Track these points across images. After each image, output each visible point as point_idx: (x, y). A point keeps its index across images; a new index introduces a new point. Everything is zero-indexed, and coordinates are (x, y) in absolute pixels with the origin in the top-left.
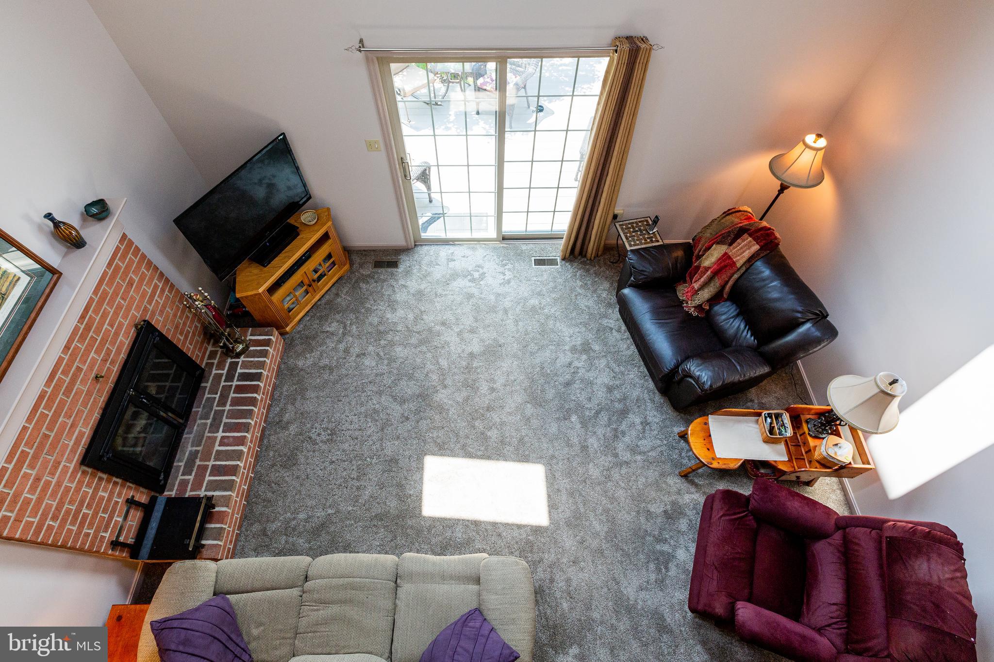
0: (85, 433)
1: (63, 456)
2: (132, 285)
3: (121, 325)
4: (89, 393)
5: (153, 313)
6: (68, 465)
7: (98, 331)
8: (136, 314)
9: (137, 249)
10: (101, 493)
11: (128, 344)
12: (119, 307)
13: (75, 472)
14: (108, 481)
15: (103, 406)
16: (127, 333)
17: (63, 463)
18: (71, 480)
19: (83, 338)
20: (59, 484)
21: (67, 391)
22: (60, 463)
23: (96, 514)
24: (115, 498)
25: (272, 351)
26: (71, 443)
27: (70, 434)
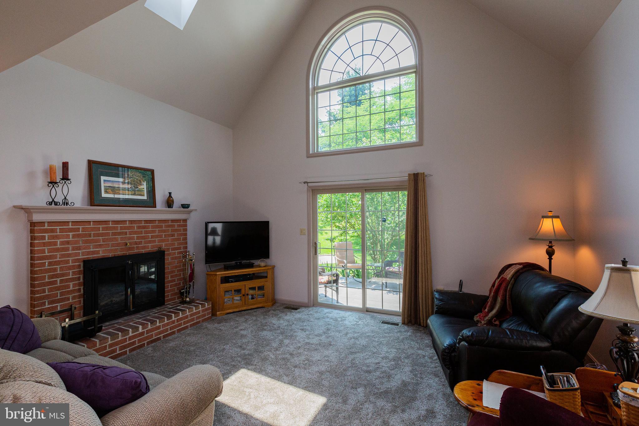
0: (100, 254)
1: (84, 249)
2: (172, 236)
3: (154, 241)
4: (118, 245)
5: (169, 254)
6: (81, 254)
7: (146, 232)
8: (164, 247)
9: (186, 230)
10: (71, 284)
11: (148, 251)
12: (161, 236)
13: (78, 260)
14: (79, 285)
15: (116, 256)
16: (153, 247)
18: (74, 261)
19: (139, 227)
20: (69, 255)
21: (114, 234)
22: (80, 249)
23: (58, 288)
24: (71, 296)
25: (200, 309)
26: (92, 250)
27: (96, 247)
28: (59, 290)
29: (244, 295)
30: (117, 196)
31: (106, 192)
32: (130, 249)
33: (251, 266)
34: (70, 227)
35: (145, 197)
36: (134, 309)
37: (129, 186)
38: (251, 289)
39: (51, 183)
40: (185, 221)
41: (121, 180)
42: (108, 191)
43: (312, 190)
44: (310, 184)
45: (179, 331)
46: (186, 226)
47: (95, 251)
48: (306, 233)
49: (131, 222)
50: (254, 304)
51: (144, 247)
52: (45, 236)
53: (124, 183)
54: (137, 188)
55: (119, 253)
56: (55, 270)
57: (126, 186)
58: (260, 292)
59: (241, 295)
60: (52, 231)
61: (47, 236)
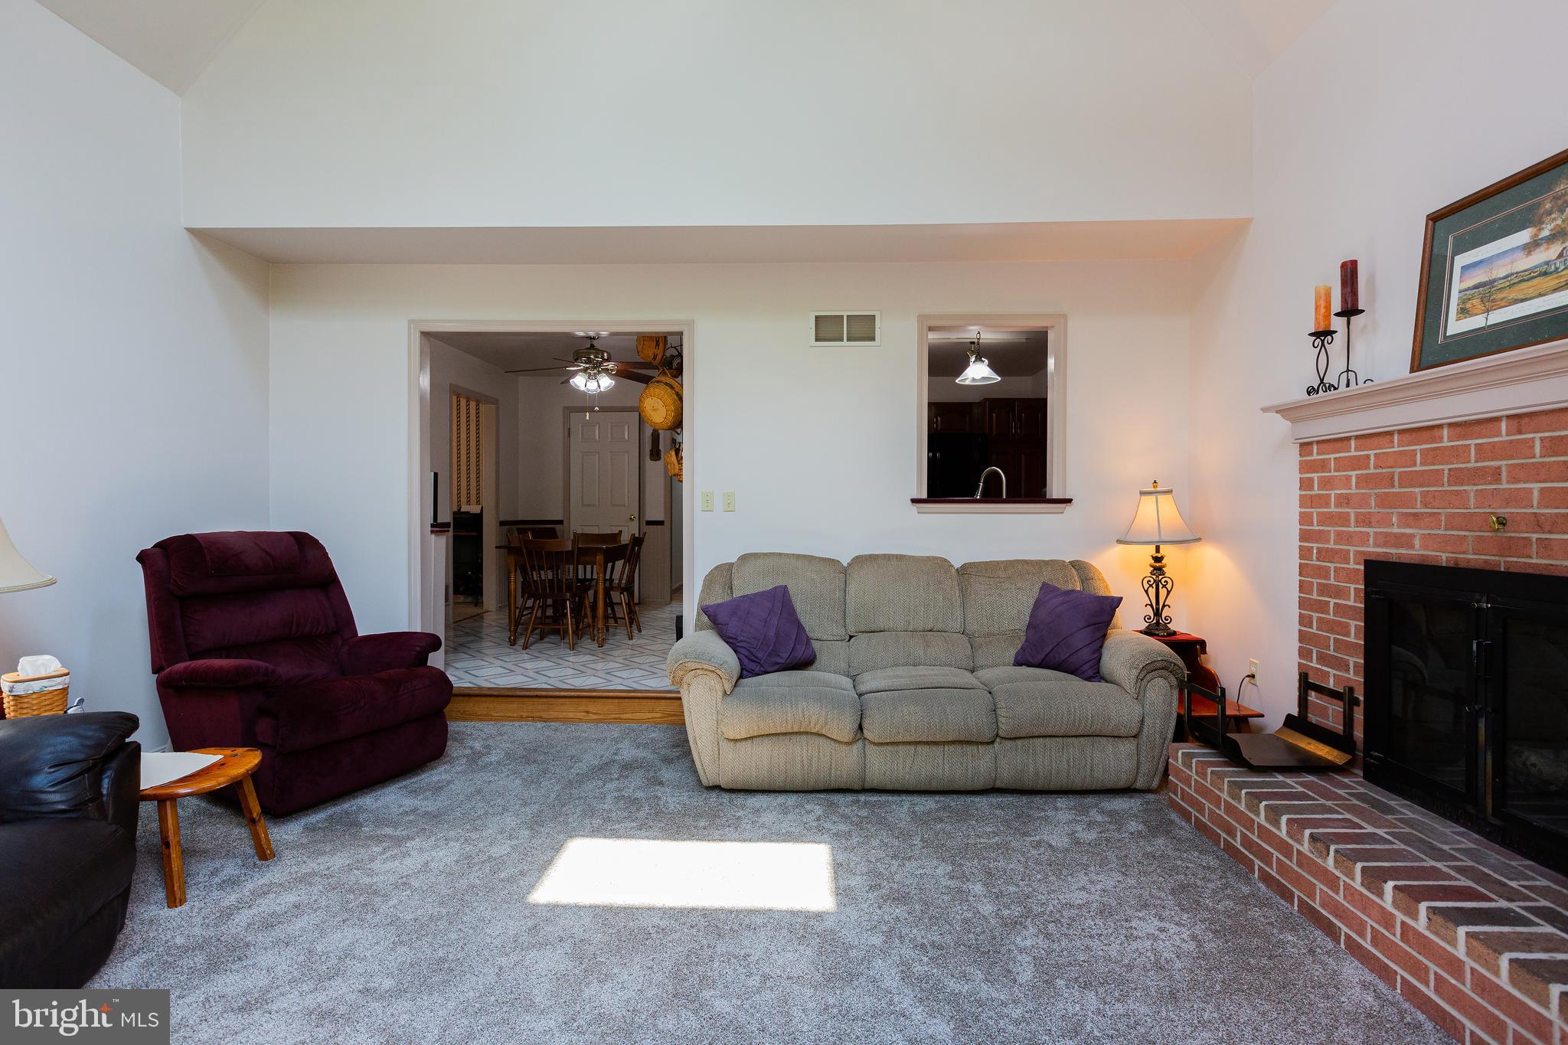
1: (1379, 523)
4: (1469, 522)
15: (1462, 565)
17: (1371, 530)
20: (1347, 538)
21: (1457, 477)
22: (1370, 525)
23: (1331, 626)
26: (1396, 530)
27: (1405, 520)
28: (1332, 631)
30: (1498, 316)
31: (1461, 312)
32: (1514, 546)
34: (1353, 453)
39: (1318, 336)
41: (1527, 235)
42: (1468, 306)
47: (1406, 535)
49: (1519, 421)
52: (1313, 481)
53: (1531, 247)
55: (1471, 557)
56: (1326, 573)
57: (1541, 257)
60: (1324, 466)
61: (1316, 479)
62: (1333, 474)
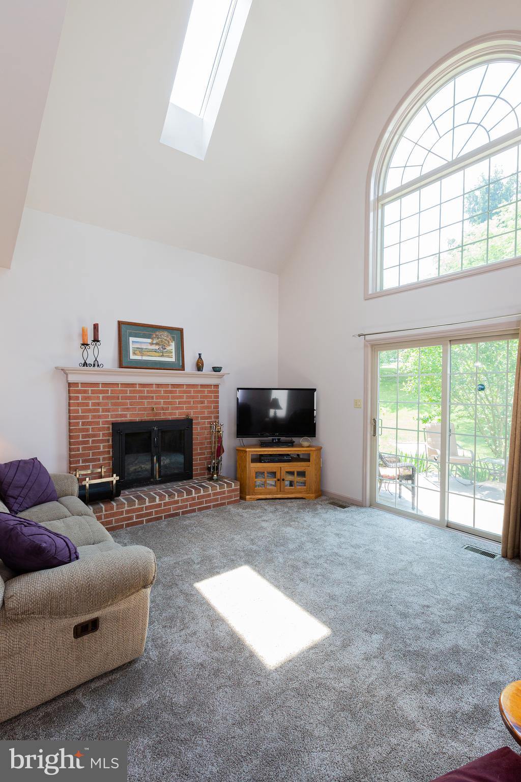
0: (127, 417)
1: (113, 411)
2: (202, 403)
3: (182, 408)
4: (145, 409)
5: (198, 424)
6: (110, 417)
7: (173, 398)
8: (192, 416)
9: (217, 397)
10: (102, 445)
11: (175, 418)
12: (189, 403)
13: (107, 422)
14: (109, 447)
15: (143, 420)
16: (180, 414)
17: (109, 413)
18: (104, 423)
19: (166, 392)
20: (99, 417)
21: (141, 398)
22: (109, 412)
23: (90, 448)
24: (101, 457)
25: (226, 489)
26: (120, 413)
27: (124, 410)
28: (91, 450)
29: (278, 480)
30: (145, 358)
31: (134, 354)
32: (156, 414)
33: (291, 444)
34: (100, 388)
35: (173, 360)
36: (160, 479)
37: (157, 347)
38: (288, 472)
39: (83, 344)
40: (217, 386)
41: (149, 341)
42: (136, 352)
43: (372, 346)
44: (368, 337)
45: (200, 509)
46: (218, 392)
47: (124, 414)
48: (362, 406)
49: (158, 385)
50: (292, 493)
51: (171, 414)
52: (78, 397)
53: (152, 344)
54: (165, 349)
55: (146, 418)
56: (87, 430)
57: (154, 347)
58: (301, 479)
59: (275, 479)
60: (85, 392)
61: (80, 397)
62: (90, 395)
